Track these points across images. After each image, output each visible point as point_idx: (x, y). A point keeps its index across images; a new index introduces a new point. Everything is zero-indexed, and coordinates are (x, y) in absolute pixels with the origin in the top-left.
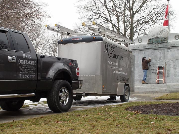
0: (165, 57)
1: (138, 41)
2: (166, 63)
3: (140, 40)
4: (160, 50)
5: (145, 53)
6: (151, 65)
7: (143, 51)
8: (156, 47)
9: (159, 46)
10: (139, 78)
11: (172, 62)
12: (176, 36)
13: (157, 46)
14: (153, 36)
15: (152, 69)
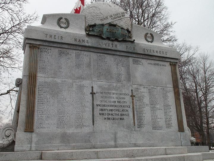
0: (129, 77)
1: (56, 24)
2: (132, 90)
3: (63, 20)
4: (116, 57)
5: (78, 56)
6: (95, 91)
7: (74, 51)
8: (109, 48)
9: (116, 46)
10: (59, 131)
11: (145, 90)
12: (148, 34)
13: (111, 45)
14: (101, 20)
15: (99, 103)
